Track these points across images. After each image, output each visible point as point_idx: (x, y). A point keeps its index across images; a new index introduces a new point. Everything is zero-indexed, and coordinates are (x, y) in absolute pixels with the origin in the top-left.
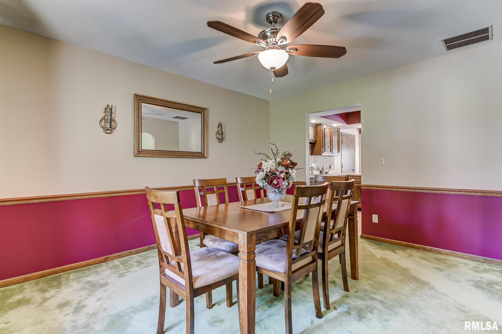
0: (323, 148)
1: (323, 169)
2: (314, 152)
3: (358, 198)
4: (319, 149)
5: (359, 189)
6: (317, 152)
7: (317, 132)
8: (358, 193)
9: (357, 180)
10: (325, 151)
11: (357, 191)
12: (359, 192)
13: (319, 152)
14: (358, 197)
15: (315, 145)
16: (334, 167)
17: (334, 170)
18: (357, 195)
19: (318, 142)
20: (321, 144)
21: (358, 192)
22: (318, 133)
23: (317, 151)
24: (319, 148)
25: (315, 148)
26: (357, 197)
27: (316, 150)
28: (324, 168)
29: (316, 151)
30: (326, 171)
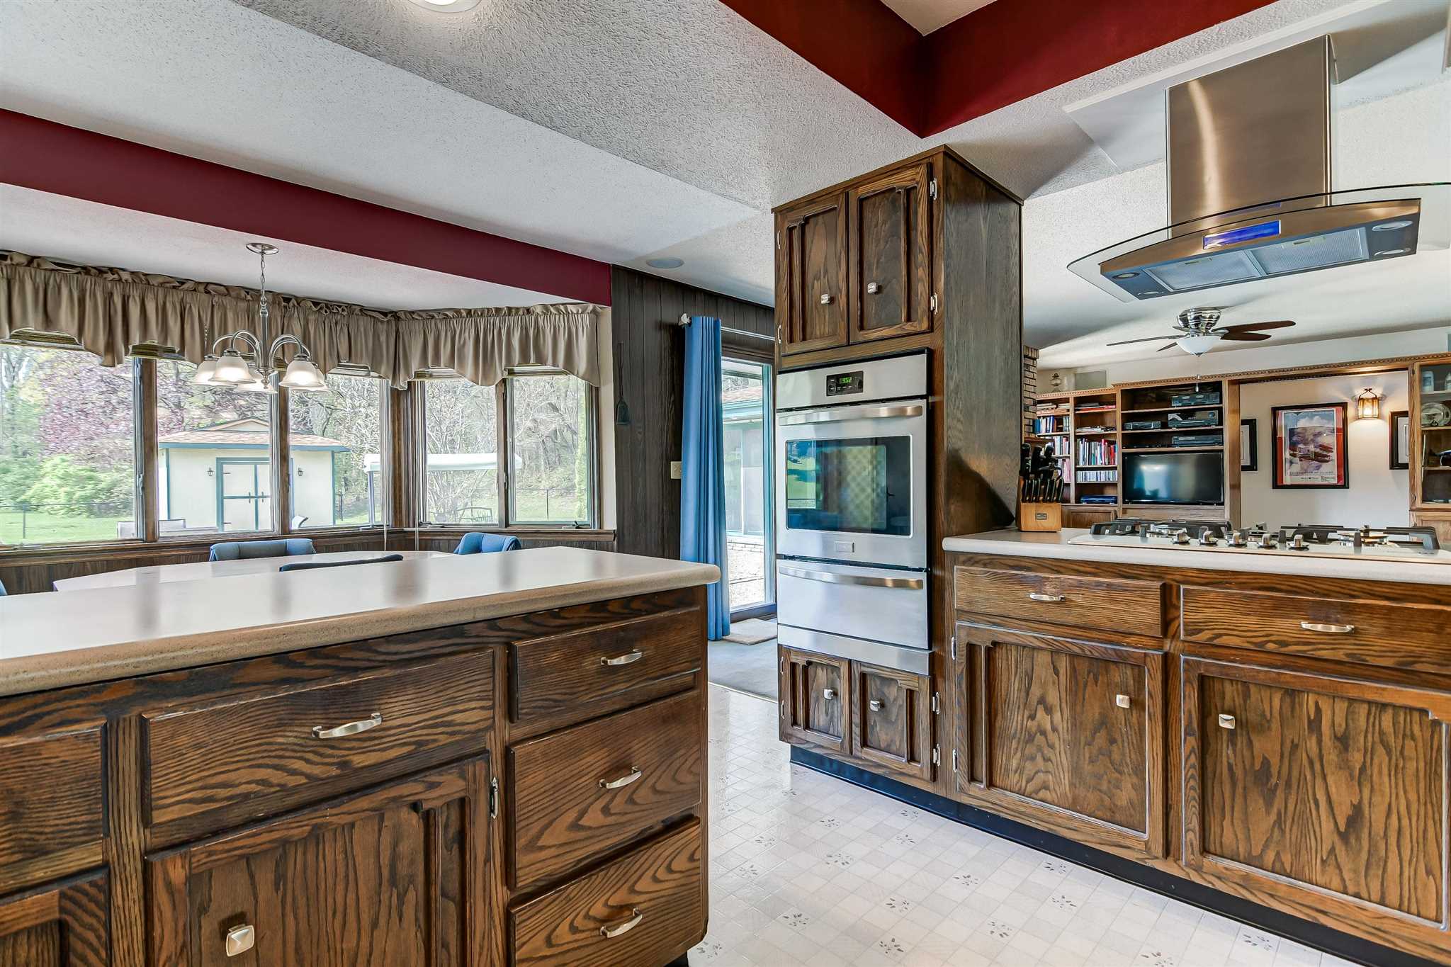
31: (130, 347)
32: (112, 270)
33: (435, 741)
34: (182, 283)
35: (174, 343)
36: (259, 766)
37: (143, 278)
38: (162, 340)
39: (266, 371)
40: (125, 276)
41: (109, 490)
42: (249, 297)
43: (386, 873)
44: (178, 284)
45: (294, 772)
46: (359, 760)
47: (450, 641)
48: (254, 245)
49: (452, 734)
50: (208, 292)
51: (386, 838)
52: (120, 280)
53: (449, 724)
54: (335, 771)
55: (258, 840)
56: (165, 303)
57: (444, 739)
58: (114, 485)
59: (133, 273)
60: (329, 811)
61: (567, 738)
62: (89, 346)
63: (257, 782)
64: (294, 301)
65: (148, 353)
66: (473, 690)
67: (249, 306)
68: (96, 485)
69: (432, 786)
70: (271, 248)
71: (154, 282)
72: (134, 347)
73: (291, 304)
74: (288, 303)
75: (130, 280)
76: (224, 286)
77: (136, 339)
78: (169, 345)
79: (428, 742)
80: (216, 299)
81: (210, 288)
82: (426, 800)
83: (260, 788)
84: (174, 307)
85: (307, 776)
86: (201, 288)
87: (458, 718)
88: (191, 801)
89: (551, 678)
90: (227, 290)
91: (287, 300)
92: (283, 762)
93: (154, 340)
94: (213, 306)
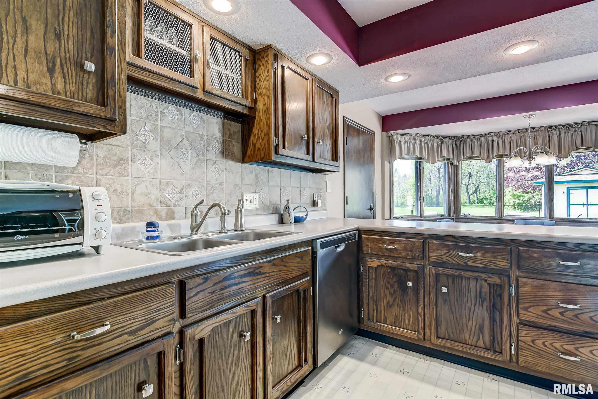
0: (276, 135)
1: (286, 208)
2: (249, 151)
3: (391, 306)
4: (263, 139)
5: (396, 275)
6: (259, 148)
7: (258, 80)
8: (392, 291)
9: (389, 247)
10: (284, 147)
11: (389, 282)
12: (396, 285)
13: (263, 149)
14: (393, 304)
15: (251, 125)
16: (324, 203)
17: (326, 210)
18: (390, 293)
19: (259, 116)
20: (268, 120)
21: (392, 286)
22: (260, 80)
23: (257, 146)
24: (263, 135)
25: (252, 137)
26: (388, 302)
27: (255, 142)
28: (291, 207)
29: (254, 145)
30: (297, 215)
31: (494, 156)
32: (489, 134)
33: (490, 266)
34: (510, 132)
35: (507, 152)
36: (447, 257)
37: (498, 133)
38: (504, 152)
39: (530, 159)
40: (492, 134)
41: (528, 201)
42: (534, 131)
43: (478, 294)
44: (508, 133)
45: (455, 261)
46: (470, 263)
47: (497, 242)
48: (526, 116)
49: (496, 266)
50: (519, 133)
51: (478, 285)
52: (491, 136)
53: (495, 263)
54: (463, 264)
55: (448, 272)
56: (505, 140)
57: (493, 267)
58: (530, 198)
59: (494, 133)
60: (463, 272)
61: (541, 282)
62: (482, 158)
63: (447, 260)
64: (554, 127)
65: (500, 157)
66: (503, 257)
67: (535, 134)
68: (523, 198)
69: (490, 277)
70: (532, 115)
71: (501, 134)
72: (495, 156)
73: (552, 129)
74: (551, 129)
75: (494, 135)
76: (525, 129)
77: (495, 153)
78: (506, 153)
79: (488, 266)
80: (522, 134)
81: (520, 131)
82: (488, 280)
83: (447, 261)
84: (508, 140)
85: (458, 263)
86: (517, 132)
87: (498, 262)
88: (436, 259)
89: (533, 261)
90: (526, 130)
91: (550, 127)
92: (452, 257)
93: (501, 152)
94: (521, 137)
